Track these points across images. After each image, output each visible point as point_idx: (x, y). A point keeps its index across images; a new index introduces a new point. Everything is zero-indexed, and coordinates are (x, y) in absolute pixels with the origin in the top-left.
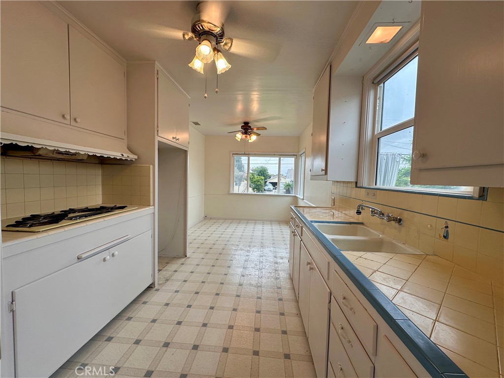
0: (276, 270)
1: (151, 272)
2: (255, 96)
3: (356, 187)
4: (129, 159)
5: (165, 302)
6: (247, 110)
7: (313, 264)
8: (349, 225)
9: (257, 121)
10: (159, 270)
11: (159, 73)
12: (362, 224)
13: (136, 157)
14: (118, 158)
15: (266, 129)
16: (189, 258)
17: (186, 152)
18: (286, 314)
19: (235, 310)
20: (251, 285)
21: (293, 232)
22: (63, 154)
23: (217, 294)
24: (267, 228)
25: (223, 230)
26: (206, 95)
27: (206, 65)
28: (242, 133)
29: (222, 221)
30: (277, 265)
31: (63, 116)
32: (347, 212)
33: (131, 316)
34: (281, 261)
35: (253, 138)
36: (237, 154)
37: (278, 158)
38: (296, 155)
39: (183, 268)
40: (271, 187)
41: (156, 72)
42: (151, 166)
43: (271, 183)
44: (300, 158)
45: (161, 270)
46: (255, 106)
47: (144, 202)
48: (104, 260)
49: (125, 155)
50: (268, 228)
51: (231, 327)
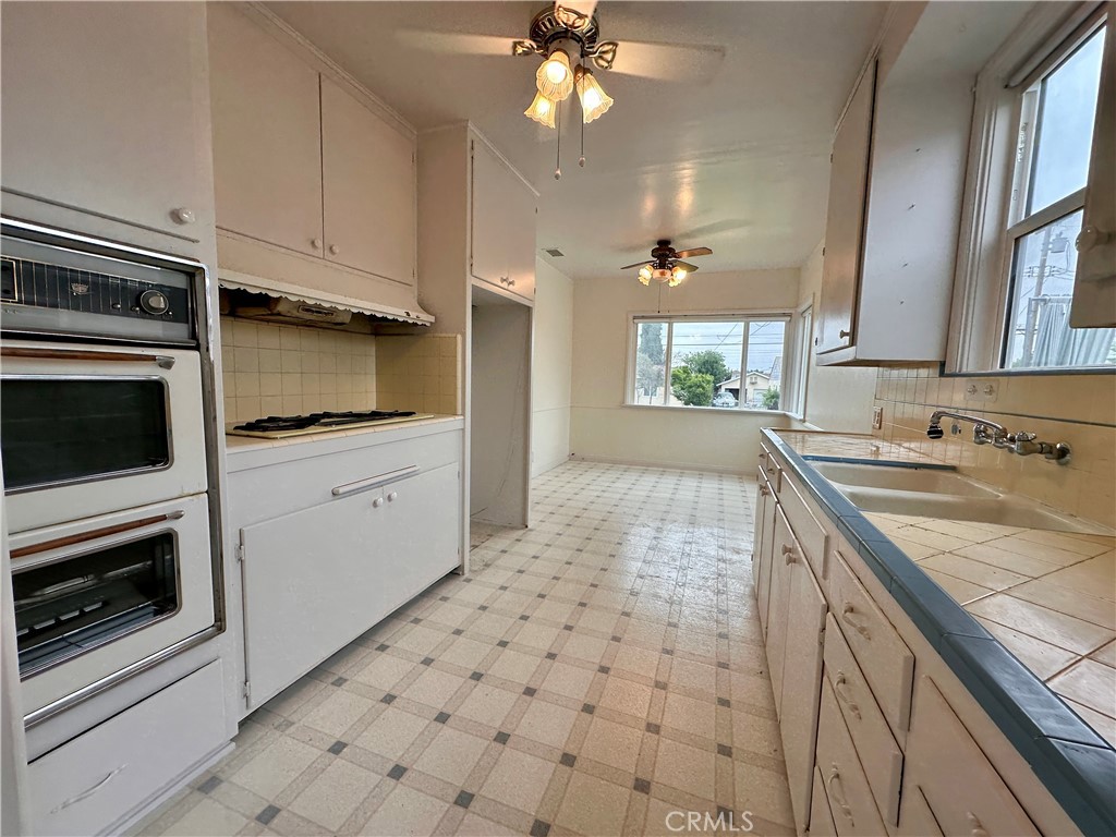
0: (720, 575)
1: (457, 545)
2: (687, 172)
3: (942, 374)
4: (420, 323)
5: (481, 602)
6: (666, 211)
7: (798, 553)
8: (914, 470)
9: (688, 235)
10: (474, 547)
11: (475, 146)
12: (953, 469)
13: (432, 319)
14: (401, 319)
15: (710, 251)
16: (531, 530)
17: (529, 309)
18: (732, 666)
19: (616, 639)
20: (656, 596)
21: (761, 487)
22: (313, 312)
23: (583, 605)
24: (710, 486)
25: (607, 484)
26: (559, 172)
27: (560, 105)
28: (653, 266)
29: (607, 465)
30: (722, 565)
31: (313, 243)
32: (913, 445)
33: (420, 617)
34: (735, 557)
35: (680, 275)
36: (643, 317)
37: (743, 324)
38: (790, 315)
39: (518, 547)
40: (730, 399)
41: (469, 144)
42: (459, 337)
43: (731, 390)
44: (801, 320)
45: (477, 547)
46: (686, 199)
47: (446, 408)
48: (375, 504)
49: (413, 315)
50: (714, 486)
51: (604, 670)
